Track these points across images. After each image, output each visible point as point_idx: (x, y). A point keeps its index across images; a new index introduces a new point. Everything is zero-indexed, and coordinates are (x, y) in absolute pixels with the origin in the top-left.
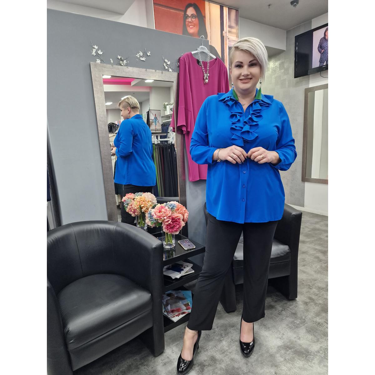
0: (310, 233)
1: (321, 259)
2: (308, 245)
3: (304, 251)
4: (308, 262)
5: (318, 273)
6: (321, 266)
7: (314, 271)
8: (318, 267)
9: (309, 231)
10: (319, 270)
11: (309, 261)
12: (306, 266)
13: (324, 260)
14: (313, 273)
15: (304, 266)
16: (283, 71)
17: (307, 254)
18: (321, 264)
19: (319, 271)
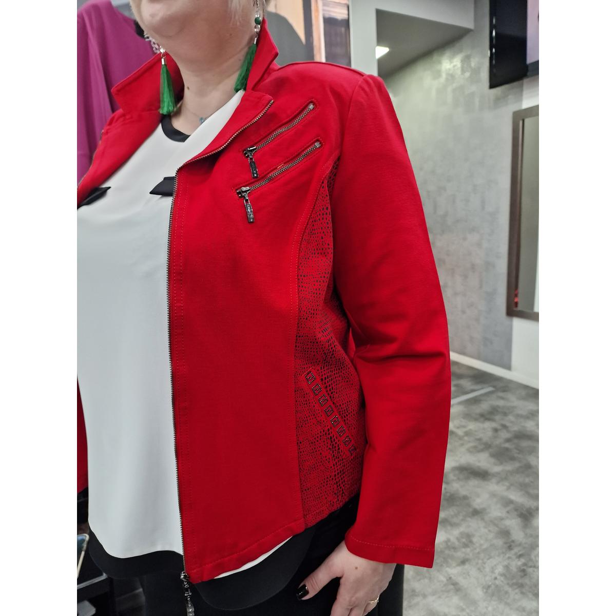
0: (507, 445)
1: (513, 541)
2: (493, 486)
3: (477, 507)
4: (478, 550)
5: (493, 595)
6: (507, 567)
7: (483, 587)
8: (500, 569)
9: (508, 440)
10: (497, 582)
11: (481, 545)
12: (467, 566)
13: (520, 545)
14: (478, 593)
15: (463, 562)
16: (467, 74)
17: (483, 519)
18: (509, 558)
19: (497, 586)
